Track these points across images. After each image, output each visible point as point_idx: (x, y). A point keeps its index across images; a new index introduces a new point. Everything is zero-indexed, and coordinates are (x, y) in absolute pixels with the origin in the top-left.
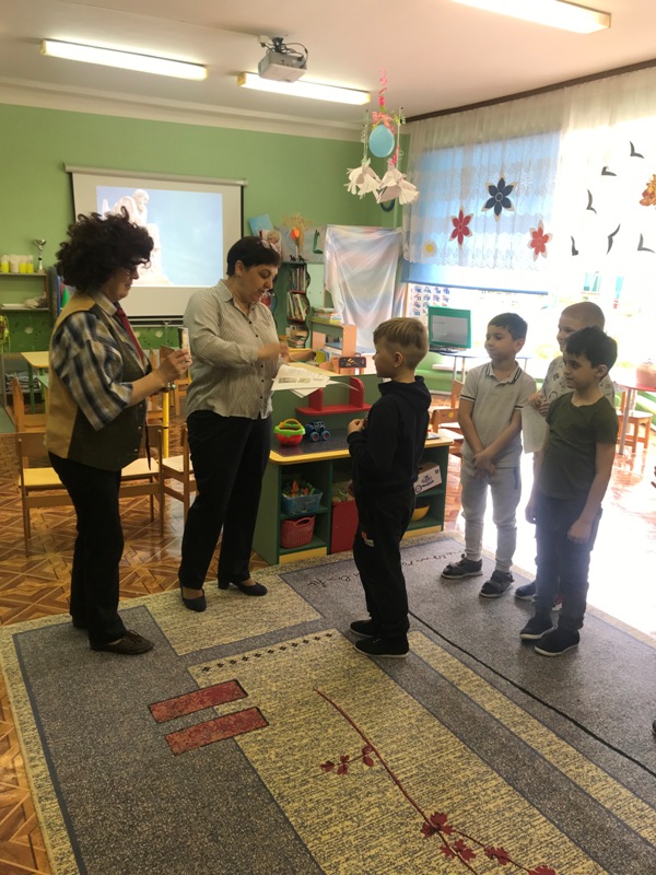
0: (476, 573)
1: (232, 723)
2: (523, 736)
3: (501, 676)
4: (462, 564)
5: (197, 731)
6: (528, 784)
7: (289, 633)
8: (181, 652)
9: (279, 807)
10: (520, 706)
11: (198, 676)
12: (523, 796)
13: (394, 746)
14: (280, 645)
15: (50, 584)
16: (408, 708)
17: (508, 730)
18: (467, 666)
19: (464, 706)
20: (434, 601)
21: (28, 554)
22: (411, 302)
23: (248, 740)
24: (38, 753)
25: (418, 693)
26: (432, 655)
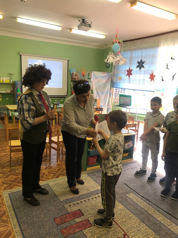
1: (81, 225)
2: (172, 230)
4: (140, 171)
5: (70, 228)
7: (93, 193)
8: (61, 200)
10: (168, 219)
11: (68, 208)
13: (133, 234)
14: (91, 197)
15: (18, 176)
16: (134, 219)
17: (167, 227)
18: (149, 205)
19: (151, 219)
20: (134, 183)
21: (11, 167)
22: (114, 93)
23: (87, 231)
24: (21, 236)
25: (137, 214)
26: (138, 201)
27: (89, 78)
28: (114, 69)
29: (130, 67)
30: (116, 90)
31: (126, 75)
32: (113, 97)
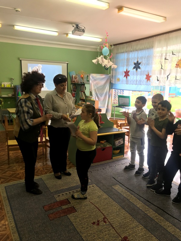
0: (134, 168)
1: (66, 211)
2: (148, 214)
3: (141, 197)
4: (129, 166)
5: (57, 213)
6: (150, 228)
8: (52, 191)
9: (80, 235)
10: (147, 206)
11: (57, 198)
12: (149, 231)
13: (112, 217)
15: (15, 172)
16: (116, 206)
17: (144, 212)
18: (132, 194)
19: (131, 206)
20: (122, 176)
21: (9, 164)
22: (113, 94)
23: (71, 216)
24: (12, 220)
25: (119, 202)
26: (122, 191)
27: (88, 80)
28: (113, 71)
29: (127, 68)
30: (115, 91)
31: (124, 76)
32: (113, 98)
